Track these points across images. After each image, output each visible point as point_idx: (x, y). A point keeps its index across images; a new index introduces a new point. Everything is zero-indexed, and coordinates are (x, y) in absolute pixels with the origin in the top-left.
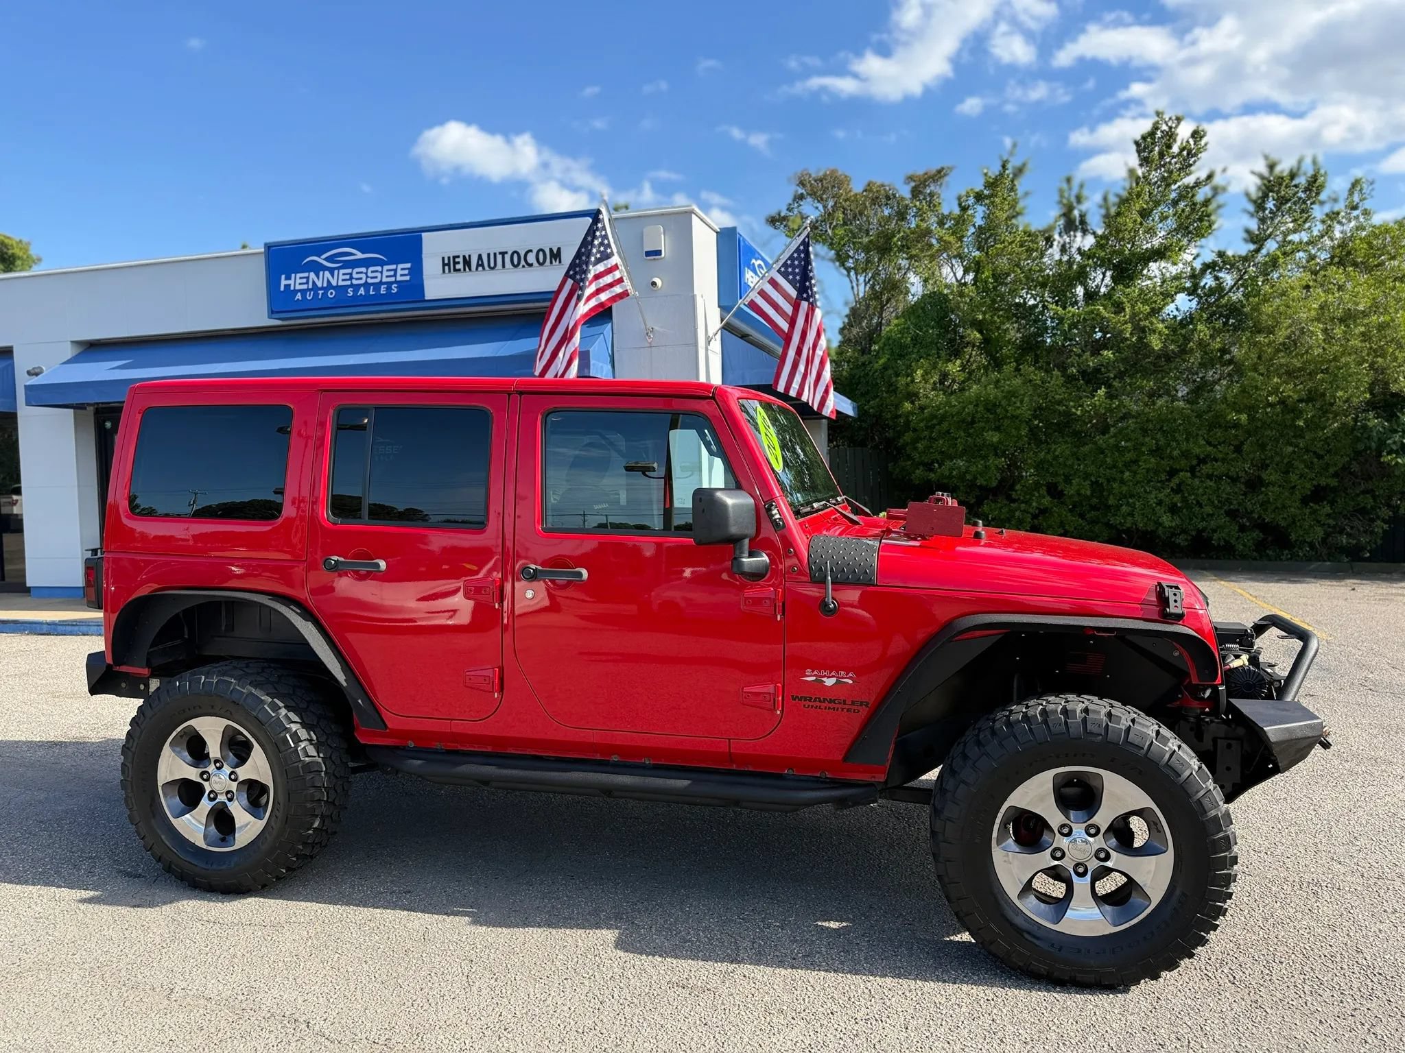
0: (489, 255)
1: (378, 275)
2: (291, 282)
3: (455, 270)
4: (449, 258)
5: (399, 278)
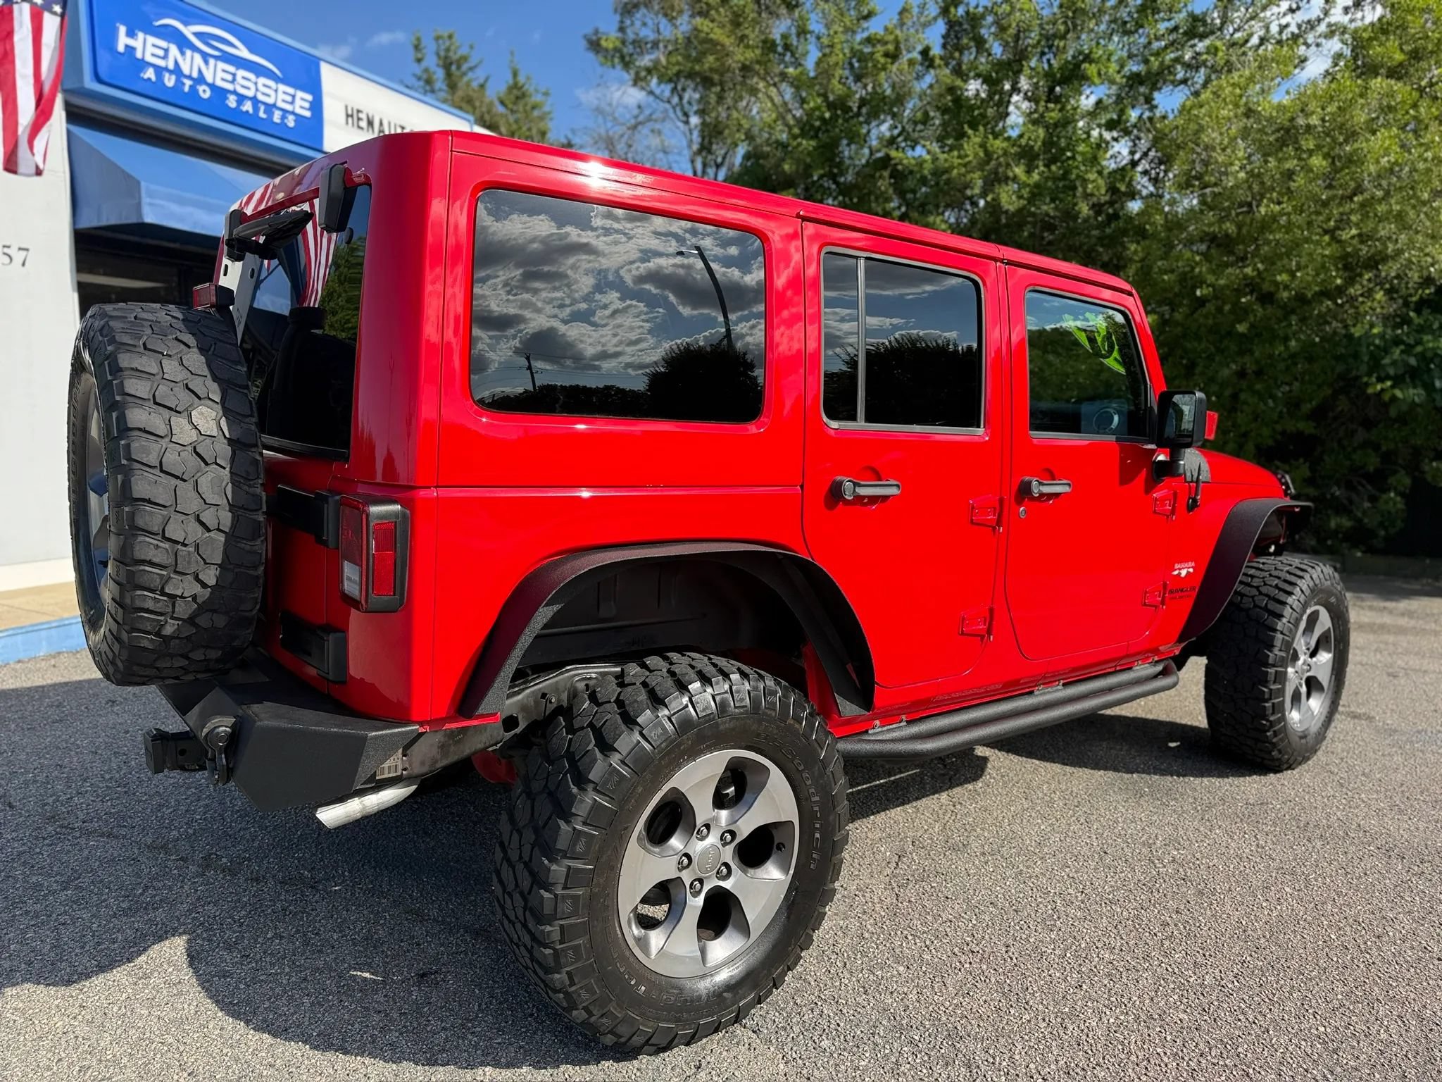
0: (389, 123)
1: (272, 93)
2: (137, 43)
3: (359, 127)
4: (352, 109)
5: (299, 111)
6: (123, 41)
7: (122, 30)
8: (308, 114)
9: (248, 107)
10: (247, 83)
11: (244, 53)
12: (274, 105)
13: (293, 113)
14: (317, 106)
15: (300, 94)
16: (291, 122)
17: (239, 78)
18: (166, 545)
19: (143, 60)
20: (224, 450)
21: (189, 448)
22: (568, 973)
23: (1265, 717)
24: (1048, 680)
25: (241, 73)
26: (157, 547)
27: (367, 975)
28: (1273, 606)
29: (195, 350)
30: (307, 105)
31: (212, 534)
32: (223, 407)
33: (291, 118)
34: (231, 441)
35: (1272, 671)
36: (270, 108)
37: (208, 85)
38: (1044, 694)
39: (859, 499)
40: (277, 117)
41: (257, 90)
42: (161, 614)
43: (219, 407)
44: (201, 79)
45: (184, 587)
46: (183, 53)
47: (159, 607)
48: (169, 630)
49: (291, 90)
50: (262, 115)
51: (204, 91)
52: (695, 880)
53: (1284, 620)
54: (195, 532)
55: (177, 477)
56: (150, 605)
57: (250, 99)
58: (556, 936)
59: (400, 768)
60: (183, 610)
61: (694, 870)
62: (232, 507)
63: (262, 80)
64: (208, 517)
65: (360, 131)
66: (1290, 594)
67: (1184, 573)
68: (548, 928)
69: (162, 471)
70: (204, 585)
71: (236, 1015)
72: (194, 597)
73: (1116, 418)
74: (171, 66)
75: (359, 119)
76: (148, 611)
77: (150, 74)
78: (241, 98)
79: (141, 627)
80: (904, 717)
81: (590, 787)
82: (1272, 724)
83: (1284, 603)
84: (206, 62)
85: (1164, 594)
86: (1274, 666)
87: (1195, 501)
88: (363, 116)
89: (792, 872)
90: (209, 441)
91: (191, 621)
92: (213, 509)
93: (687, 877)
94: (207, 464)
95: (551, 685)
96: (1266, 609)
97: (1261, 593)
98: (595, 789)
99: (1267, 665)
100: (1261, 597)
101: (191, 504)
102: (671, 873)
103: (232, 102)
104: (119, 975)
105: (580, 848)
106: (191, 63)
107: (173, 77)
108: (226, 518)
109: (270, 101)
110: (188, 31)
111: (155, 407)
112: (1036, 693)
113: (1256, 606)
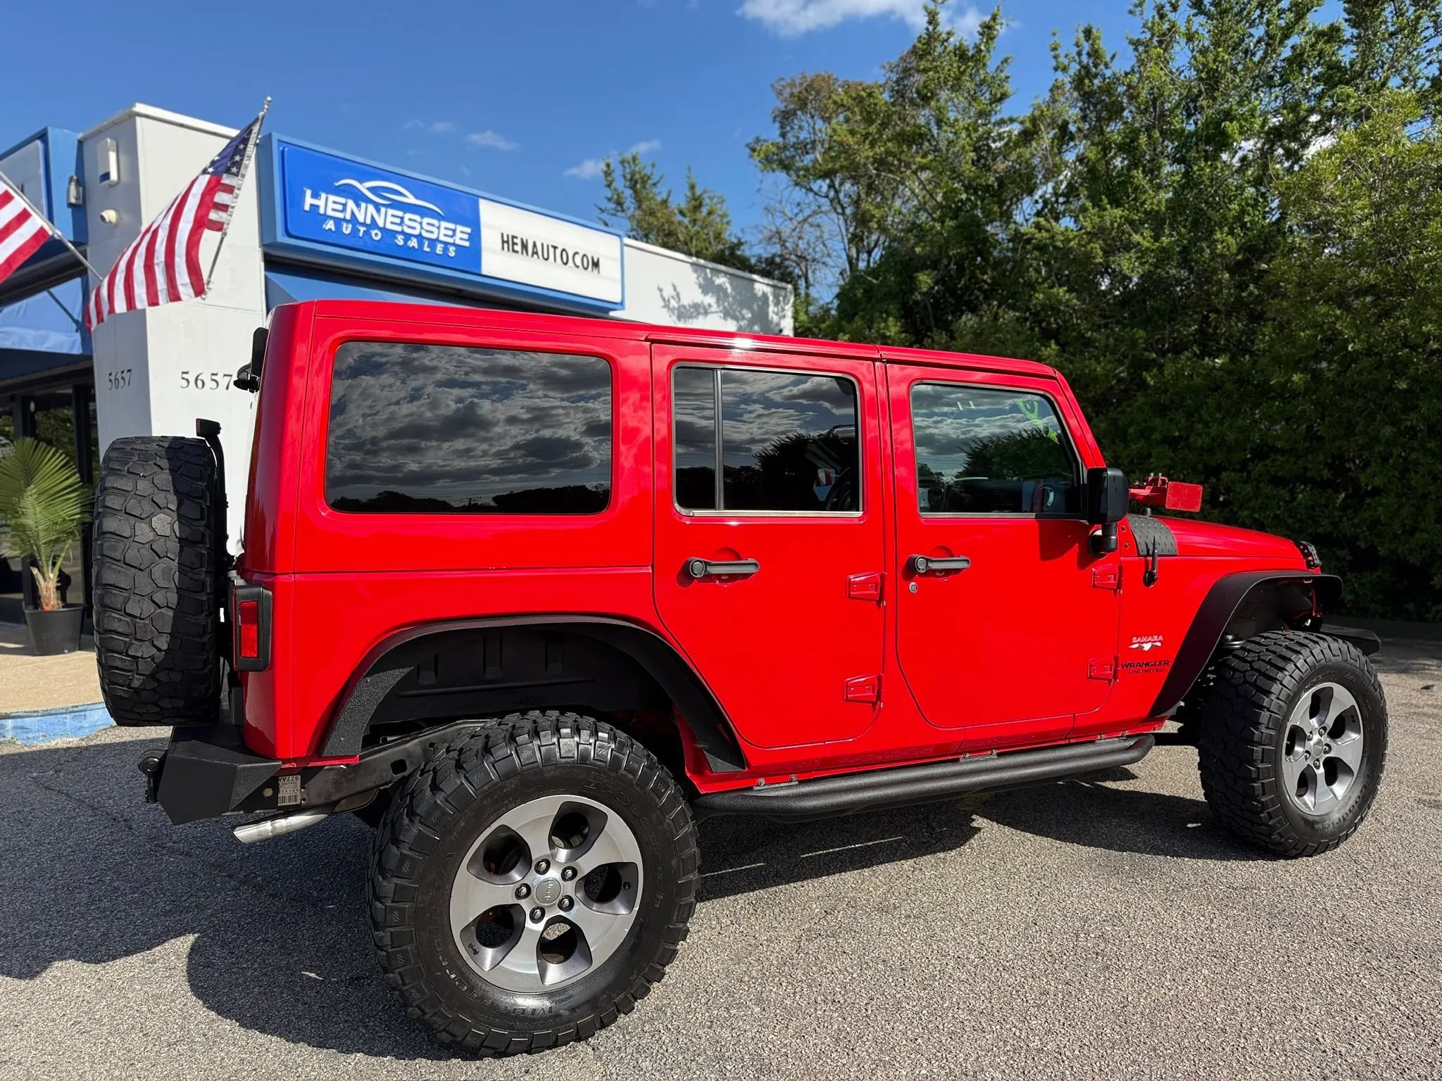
6: (309, 201)
7: (309, 193)
8: (467, 244)
9: (413, 243)
10: (414, 225)
11: (411, 200)
12: (437, 240)
13: (454, 244)
14: (475, 237)
15: (460, 228)
16: (452, 254)
17: (406, 221)
18: (128, 619)
19: (325, 214)
20: (174, 546)
21: (148, 546)
22: (400, 974)
23: (1255, 798)
24: (977, 749)
25: (408, 216)
26: (120, 620)
27: (313, 975)
28: (1262, 682)
29: (167, 471)
30: (466, 237)
31: (163, 610)
32: (178, 514)
33: (452, 249)
34: (180, 540)
35: (1258, 749)
36: (433, 242)
37: (379, 228)
38: (970, 762)
39: (709, 577)
40: (439, 249)
41: (422, 228)
42: (129, 671)
43: (175, 515)
44: (374, 223)
45: (144, 651)
46: (358, 206)
47: (126, 665)
48: (136, 684)
49: (452, 226)
50: (426, 249)
51: (376, 234)
52: (538, 908)
53: (1273, 697)
54: (149, 608)
55: (135, 567)
56: (118, 664)
57: (415, 236)
58: (387, 941)
59: (299, 798)
60: (147, 668)
61: (532, 898)
62: (179, 590)
63: (426, 220)
64: (159, 597)
65: (514, 254)
66: (1282, 669)
67: (1147, 647)
68: (381, 933)
69: (125, 563)
70: (159, 650)
71: (199, 995)
72: (152, 658)
73: (1052, 495)
74: (348, 217)
75: (514, 244)
76: (117, 668)
77: (330, 225)
78: (408, 237)
79: (115, 680)
80: (794, 777)
81: (417, 820)
82: (1264, 806)
83: (1274, 680)
84: (378, 211)
85: (1116, 666)
86: (1260, 744)
87: (1152, 575)
88: (518, 241)
89: (636, 909)
90: (162, 540)
91: (152, 676)
92: (163, 591)
93: (526, 906)
94: (160, 557)
95: (437, 736)
96: (1254, 685)
97: (1252, 668)
98: (420, 822)
99: (1253, 743)
100: (1252, 672)
101: (144, 586)
102: (510, 900)
103: (400, 240)
104: (136, 959)
105: (406, 868)
106: (364, 213)
107: (350, 226)
108: (173, 598)
109: (434, 236)
110: (363, 187)
111: (126, 516)
112: (961, 760)
113: (1246, 682)
